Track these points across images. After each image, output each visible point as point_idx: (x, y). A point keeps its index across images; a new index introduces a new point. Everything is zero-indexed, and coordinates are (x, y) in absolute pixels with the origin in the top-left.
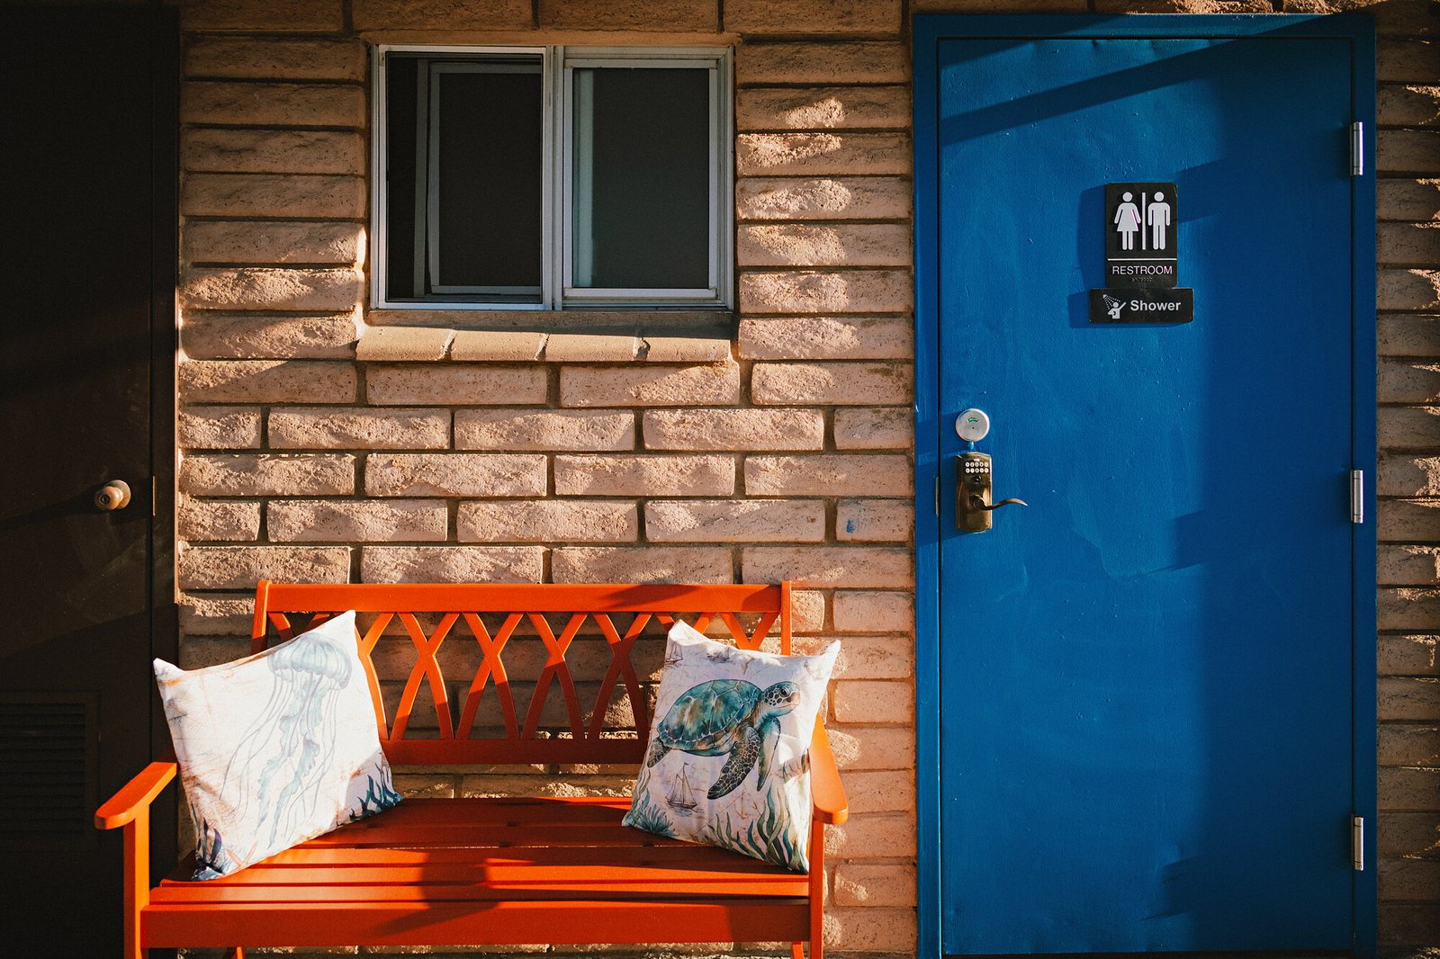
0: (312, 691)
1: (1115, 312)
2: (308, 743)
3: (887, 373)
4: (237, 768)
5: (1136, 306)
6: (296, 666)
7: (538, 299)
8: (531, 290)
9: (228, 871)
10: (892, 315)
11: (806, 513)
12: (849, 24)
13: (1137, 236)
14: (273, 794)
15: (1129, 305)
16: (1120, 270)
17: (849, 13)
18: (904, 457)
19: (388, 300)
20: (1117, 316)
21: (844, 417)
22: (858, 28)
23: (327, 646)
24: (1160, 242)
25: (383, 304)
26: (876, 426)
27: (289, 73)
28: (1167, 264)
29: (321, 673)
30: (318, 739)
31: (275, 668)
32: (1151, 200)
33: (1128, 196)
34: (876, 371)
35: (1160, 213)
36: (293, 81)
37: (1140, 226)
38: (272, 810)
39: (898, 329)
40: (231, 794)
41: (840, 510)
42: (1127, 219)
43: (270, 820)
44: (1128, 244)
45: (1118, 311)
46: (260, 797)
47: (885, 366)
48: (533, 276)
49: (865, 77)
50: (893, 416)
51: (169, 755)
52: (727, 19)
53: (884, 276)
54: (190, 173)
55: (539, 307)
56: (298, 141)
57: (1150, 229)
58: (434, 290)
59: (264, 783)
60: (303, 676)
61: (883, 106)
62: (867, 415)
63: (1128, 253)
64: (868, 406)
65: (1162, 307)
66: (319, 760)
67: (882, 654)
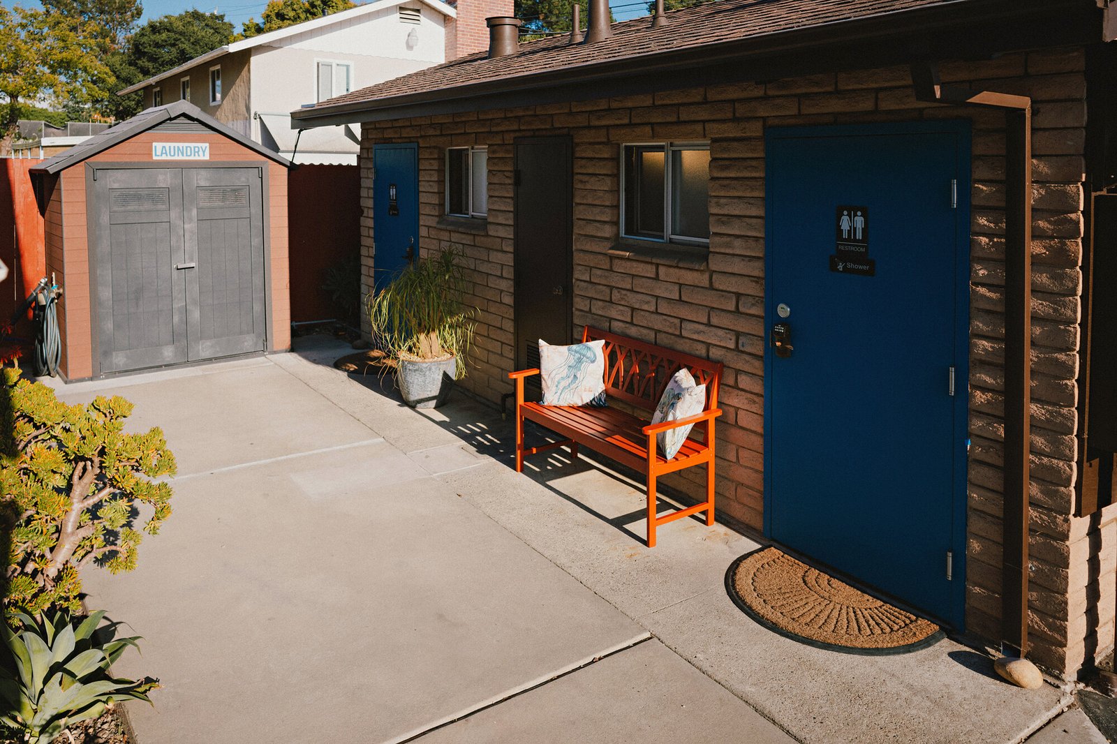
0: (580, 361)
1: (840, 267)
2: (575, 376)
3: (757, 282)
4: (552, 376)
5: (850, 265)
6: (576, 352)
7: (662, 237)
8: (659, 233)
9: (546, 404)
10: (758, 258)
11: (729, 336)
12: (745, 133)
13: (849, 231)
14: (561, 387)
15: (846, 265)
16: (841, 248)
17: (744, 128)
18: (762, 320)
19: (625, 234)
20: (841, 269)
21: (743, 299)
22: (748, 134)
23: (589, 348)
24: (859, 236)
25: (623, 235)
26: (753, 305)
27: (597, 156)
28: (863, 247)
29: (584, 356)
30: (578, 376)
31: (569, 350)
32: (855, 215)
33: (845, 213)
34: (754, 281)
35: (859, 221)
36: (598, 158)
37: (850, 227)
38: (559, 392)
39: (759, 264)
40: (549, 382)
41: (740, 338)
42: (845, 224)
43: (558, 394)
44: (845, 235)
45: (841, 267)
46: (557, 386)
47: (756, 279)
48: (661, 228)
49: (750, 155)
50: (759, 301)
51: (539, 368)
52: (707, 132)
53: (757, 241)
54: (576, 189)
55: (661, 241)
56: (597, 179)
57: (855, 229)
58: (639, 231)
59: (559, 383)
60: (578, 355)
61: (756, 168)
62: (750, 299)
63: (845, 240)
64: (751, 296)
65: (861, 267)
66: (577, 382)
67: (754, 402)
